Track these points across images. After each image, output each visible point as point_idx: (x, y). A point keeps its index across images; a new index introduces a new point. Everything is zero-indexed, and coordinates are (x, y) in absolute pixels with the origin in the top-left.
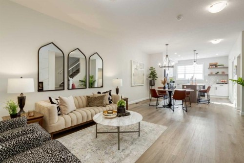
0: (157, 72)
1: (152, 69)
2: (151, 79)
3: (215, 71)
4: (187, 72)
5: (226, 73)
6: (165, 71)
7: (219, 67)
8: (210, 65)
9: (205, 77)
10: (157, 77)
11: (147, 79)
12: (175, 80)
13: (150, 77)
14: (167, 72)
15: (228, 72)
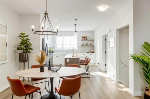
0: (31, 41)
1: (22, 35)
2: (21, 51)
3: (85, 42)
4: (65, 43)
5: (93, 45)
6: (43, 40)
7: (88, 39)
8: (82, 38)
9: (78, 47)
10: (31, 49)
11: (15, 52)
12: (54, 51)
13: (19, 48)
14: (46, 42)
15: (94, 43)
